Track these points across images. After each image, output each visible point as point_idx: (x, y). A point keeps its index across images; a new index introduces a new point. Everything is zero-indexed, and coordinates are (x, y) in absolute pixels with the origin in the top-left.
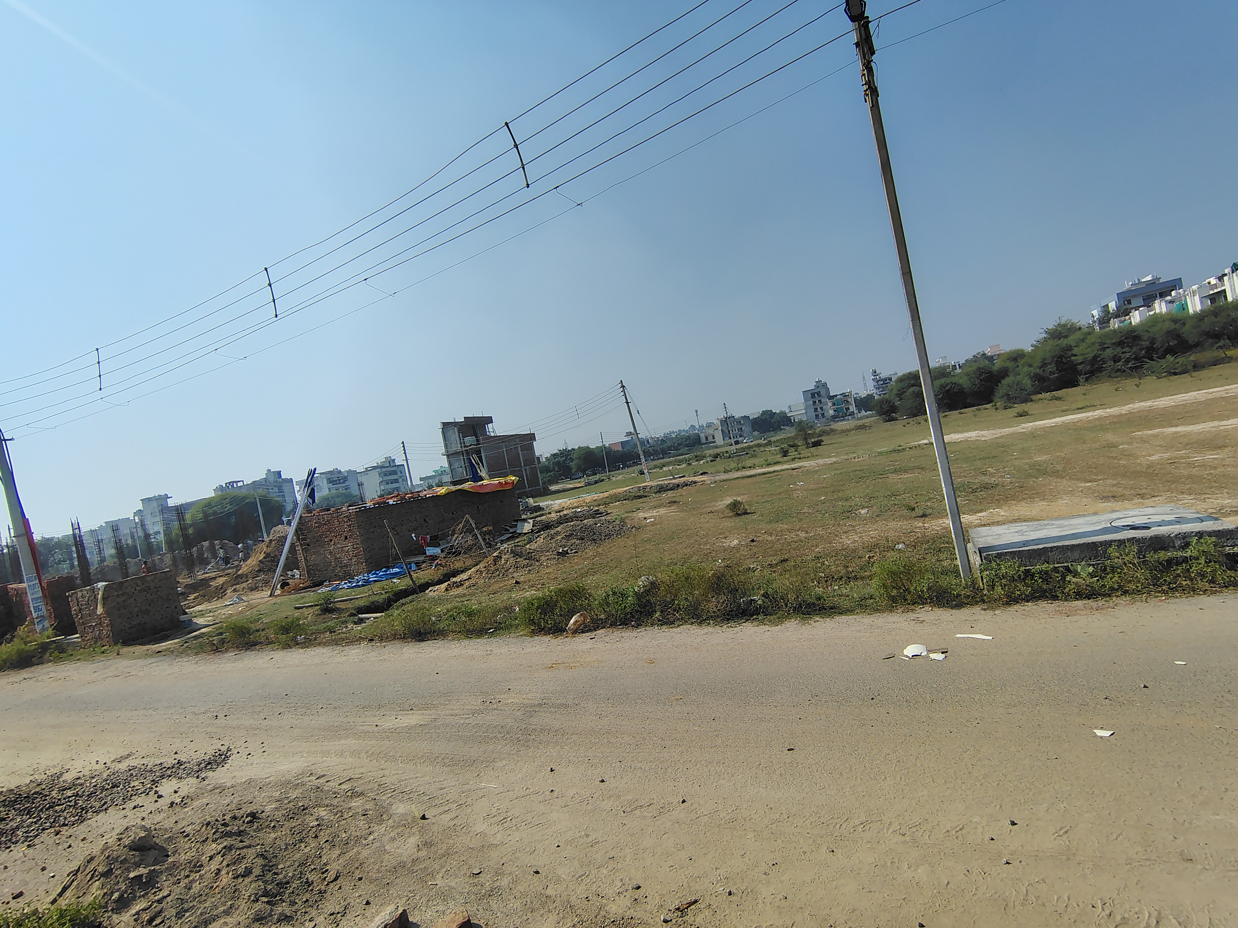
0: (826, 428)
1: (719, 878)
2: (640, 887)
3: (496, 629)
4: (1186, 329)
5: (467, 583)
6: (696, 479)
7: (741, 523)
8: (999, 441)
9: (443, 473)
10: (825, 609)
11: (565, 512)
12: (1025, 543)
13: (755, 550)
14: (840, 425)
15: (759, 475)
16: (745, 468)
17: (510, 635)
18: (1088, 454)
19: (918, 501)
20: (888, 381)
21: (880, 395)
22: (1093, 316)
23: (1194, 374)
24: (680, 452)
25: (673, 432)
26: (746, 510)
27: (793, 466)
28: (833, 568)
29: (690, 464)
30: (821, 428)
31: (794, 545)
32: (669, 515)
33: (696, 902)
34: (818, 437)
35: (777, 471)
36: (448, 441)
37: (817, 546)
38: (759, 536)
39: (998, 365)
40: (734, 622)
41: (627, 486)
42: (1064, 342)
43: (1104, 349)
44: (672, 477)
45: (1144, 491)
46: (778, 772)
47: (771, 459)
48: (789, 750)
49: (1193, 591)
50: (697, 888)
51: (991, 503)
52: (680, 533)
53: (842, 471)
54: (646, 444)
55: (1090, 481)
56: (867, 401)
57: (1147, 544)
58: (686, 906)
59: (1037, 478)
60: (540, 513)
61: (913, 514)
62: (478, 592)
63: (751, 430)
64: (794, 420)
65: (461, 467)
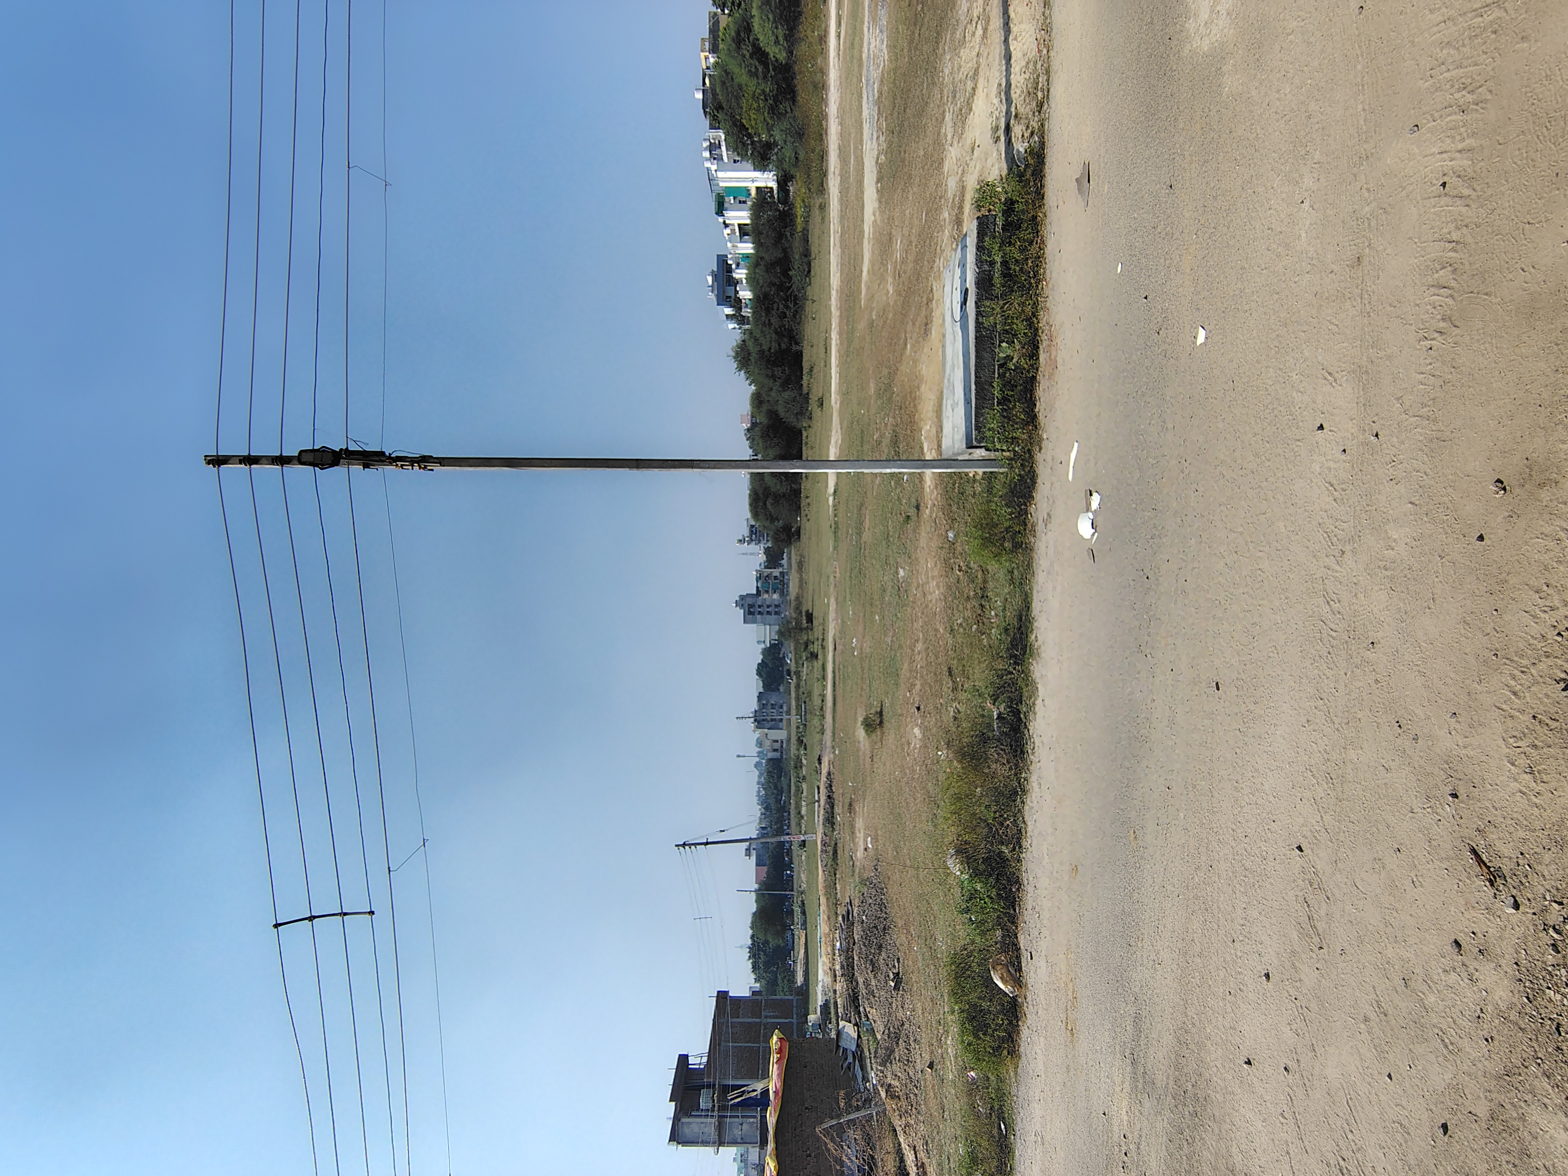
0: (792, 605)
1: (1429, 810)
2: (1456, 940)
3: (1001, 1118)
4: (767, 257)
5: (922, 1155)
6: (824, 771)
7: (893, 721)
8: (845, 424)
9: (744, 1159)
10: (1021, 627)
11: (838, 967)
12: (968, 402)
13: (931, 707)
14: (793, 589)
15: (834, 691)
16: (822, 707)
17: (1012, 1094)
18: (875, 345)
19: (898, 512)
20: (754, 529)
21: (768, 541)
22: (734, 328)
23: (813, 256)
24: (785, 787)
25: (759, 792)
26: (876, 712)
27: (831, 648)
28: (968, 614)
29: (804, 778)
30: (792, 611)
31: (932, 658)
32: (866, 814)
33: (1474, 851)
34: (802, 616)
35: (834, 668)
36: (698, 1137)
37: (937, 630)
38: (914, 699)
39: (762, 419)
40: (1027, 744)
41: (817, 868)
42: (754, 356)
43: (770, 324)
44: (817, 804)
45: (924, 299)
46: (1252, 707)
47: (817, 674)
48: (1218, 689)
49: (1039, 259)
50: (1449, 847)
51: (914, 437)
52: (893, 803)
53: (848, 593)
54: (765, 832)
55: (906, 345)
56: (771, 555)
57: (984, 293)
58: (1484, 868)
59: (894, 393)
60: (832, 1007)
61: (914, 518)
62: (937, 1138)
63: (777, 694)
64: (776, 640)
65: (742, 1124)
